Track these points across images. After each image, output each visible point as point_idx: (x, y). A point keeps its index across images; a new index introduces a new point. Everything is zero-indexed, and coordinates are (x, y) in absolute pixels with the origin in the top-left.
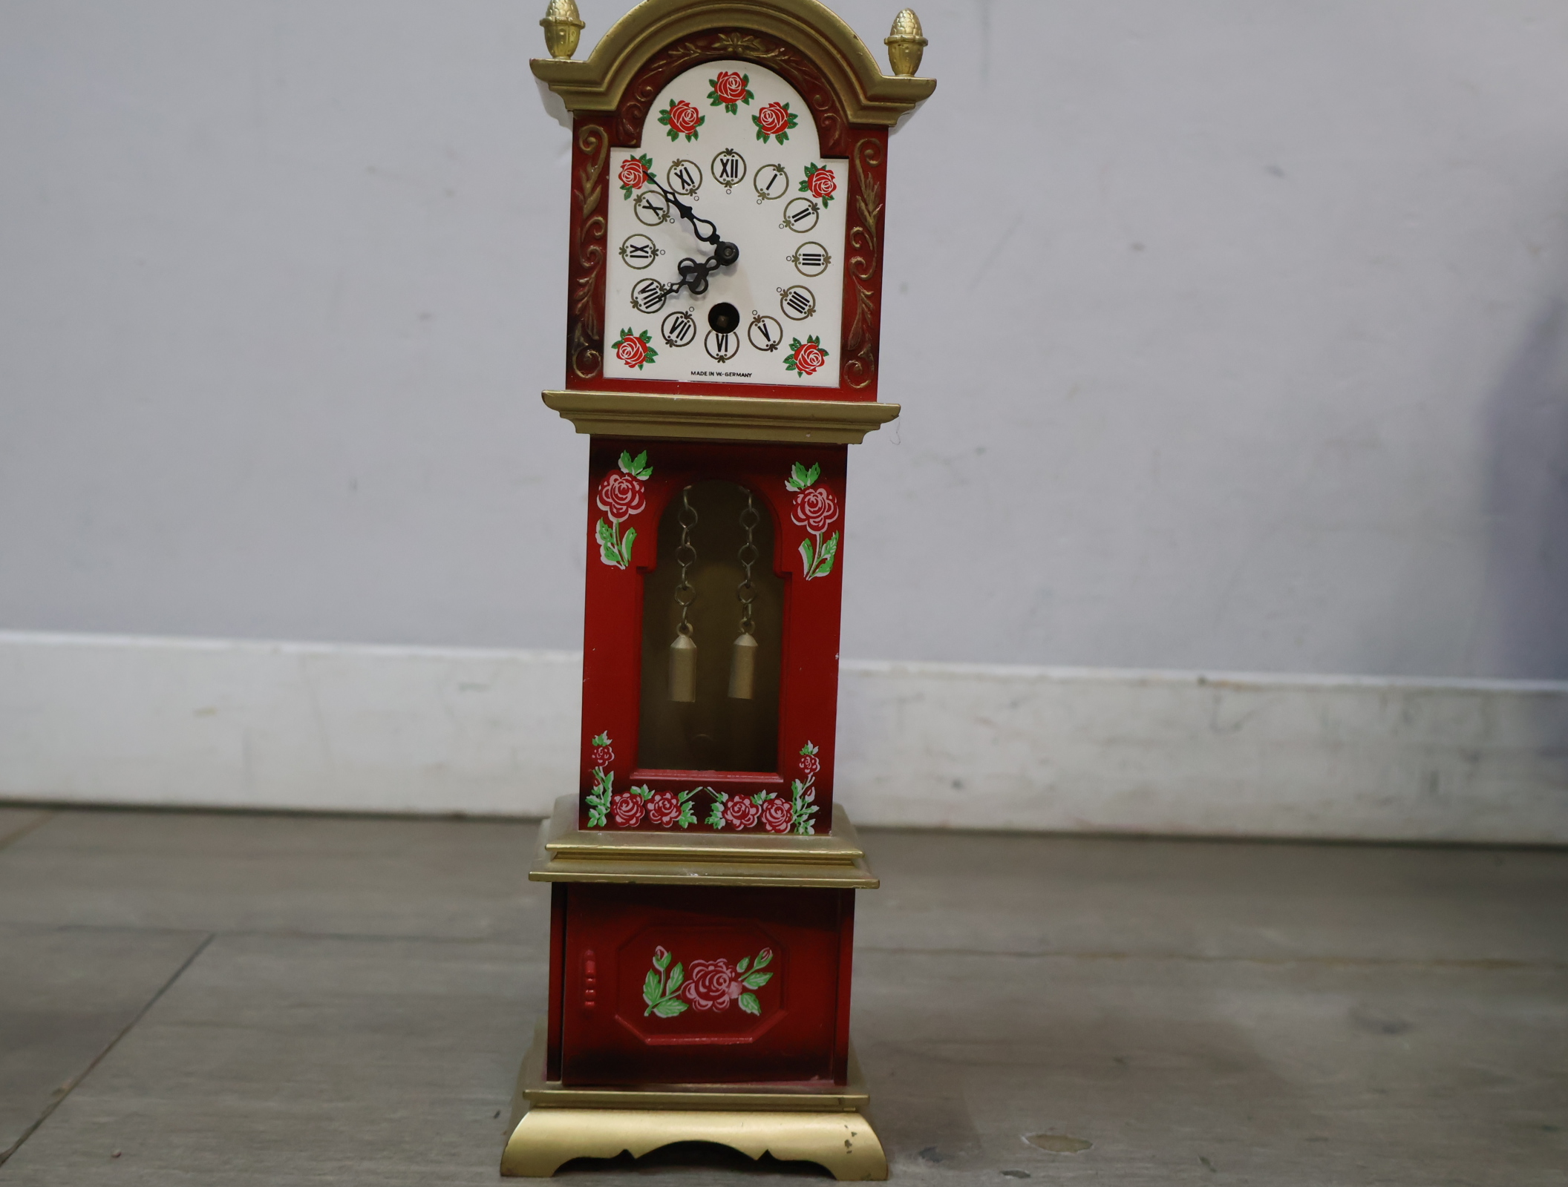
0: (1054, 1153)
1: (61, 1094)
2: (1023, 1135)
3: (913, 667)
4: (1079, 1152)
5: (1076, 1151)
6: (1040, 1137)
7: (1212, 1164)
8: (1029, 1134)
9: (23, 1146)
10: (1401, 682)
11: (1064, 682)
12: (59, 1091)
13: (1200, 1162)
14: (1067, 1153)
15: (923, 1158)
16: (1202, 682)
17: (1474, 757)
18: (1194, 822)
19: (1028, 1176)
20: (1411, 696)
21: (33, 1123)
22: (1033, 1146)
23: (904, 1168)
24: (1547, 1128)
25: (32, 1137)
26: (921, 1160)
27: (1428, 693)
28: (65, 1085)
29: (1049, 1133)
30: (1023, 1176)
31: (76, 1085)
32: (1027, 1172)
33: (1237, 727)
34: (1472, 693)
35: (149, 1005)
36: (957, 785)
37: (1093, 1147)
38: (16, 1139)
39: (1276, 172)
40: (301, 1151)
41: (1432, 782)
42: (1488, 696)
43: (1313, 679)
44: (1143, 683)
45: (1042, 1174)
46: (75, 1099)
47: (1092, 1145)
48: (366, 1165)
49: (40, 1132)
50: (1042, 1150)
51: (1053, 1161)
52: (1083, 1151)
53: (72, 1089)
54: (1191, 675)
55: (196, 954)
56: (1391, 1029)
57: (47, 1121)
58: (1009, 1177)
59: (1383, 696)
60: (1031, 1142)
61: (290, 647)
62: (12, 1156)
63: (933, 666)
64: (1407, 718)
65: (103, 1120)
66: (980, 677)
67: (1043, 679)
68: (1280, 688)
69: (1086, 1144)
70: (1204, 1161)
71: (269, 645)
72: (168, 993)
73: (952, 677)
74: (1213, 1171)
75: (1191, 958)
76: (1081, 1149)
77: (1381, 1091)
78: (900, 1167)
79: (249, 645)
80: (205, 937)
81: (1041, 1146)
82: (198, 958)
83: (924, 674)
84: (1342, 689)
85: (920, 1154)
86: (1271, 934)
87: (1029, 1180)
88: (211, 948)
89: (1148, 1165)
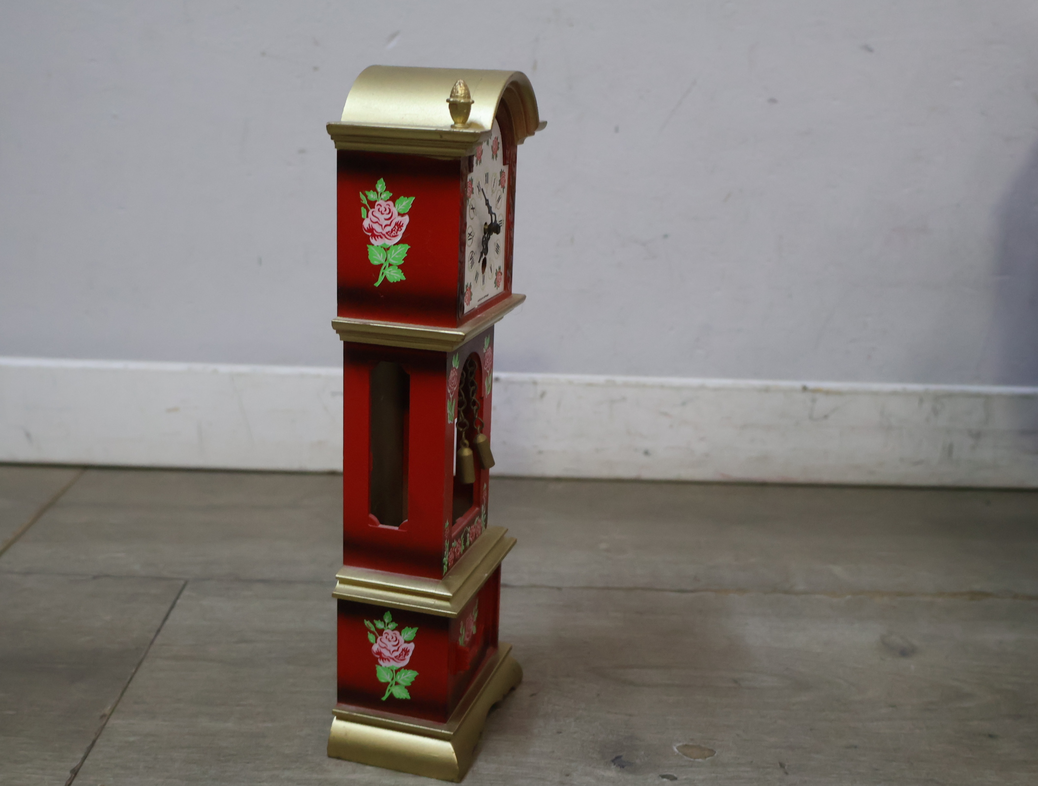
0: (692, 760)
1: (105, 717)
2: (675, 745)
3: (620, 379)
4: (707, 759)
5: (706, 758)
6: (686, 746)
7: (786, 767)
8: (678, 744)
9: (86, 762)
10: (933, 387)
11: (716, 389)
12: (103, 716)
13: (779, 766)
14: (700, 760)
15: (615, 764)
16: (805, 389)
17: (977, 435)
18: (795, 475)
19: (675, 779)
20: (938, 397)
21: (89, 744)
22: (680, 754)
23: (603, 773)
24: (991, 736)
25: (90, 754)
26: (613, 767)
27: (950, 395)
28: (107, 710)
29: (691, 744)
30: (673, 778)
31: (113, 711)
32: (675, 775)
33: (826, 417)
34: (977, 395)
35: (152, 642)
36: (646, 453)
37: (716, 755)
38: (81, 755)
40: (248, 763)
41: (949, 450)
42: (988, 397)
43: (876, 386)
44: (767, 390)
45: (684, 777)
46: (113, 722)
47: (715, 752)
48: (287, 774)
49: (95, 749)
50: (685, 757)
51: (691, 766)
53: (110, 714)
54: (798, 384)
55: (177, 598)
56: (905, 653)
57: (98, 741)
58: (665, 780)
59: (921, 398)
60: (679, 751)
61: (224, 369)
62: (81, 770)
63: (633, 379)
64: (936, 412)
65: (132, 739)
66: (662, 387)
67: (702, 387)
68: (855, 393)
69: (712, 752)
70: (782, 765)
71: (211, 367)
72: (162, 632)
73: (644, 386)
74: (787, 773)
75: (786, 592)
76: (709, 757)
77: (893, 706)
78: (600, 772)
79: (198, 367)
80: (182, 582)
81: (685, 755)
82: (179, 601)
83: (626, 385)
84: (894, 393)
85: (613, 761)
86: (837, 570)
87: (676, 782)
88: (186, 593)
89: (748, 769)
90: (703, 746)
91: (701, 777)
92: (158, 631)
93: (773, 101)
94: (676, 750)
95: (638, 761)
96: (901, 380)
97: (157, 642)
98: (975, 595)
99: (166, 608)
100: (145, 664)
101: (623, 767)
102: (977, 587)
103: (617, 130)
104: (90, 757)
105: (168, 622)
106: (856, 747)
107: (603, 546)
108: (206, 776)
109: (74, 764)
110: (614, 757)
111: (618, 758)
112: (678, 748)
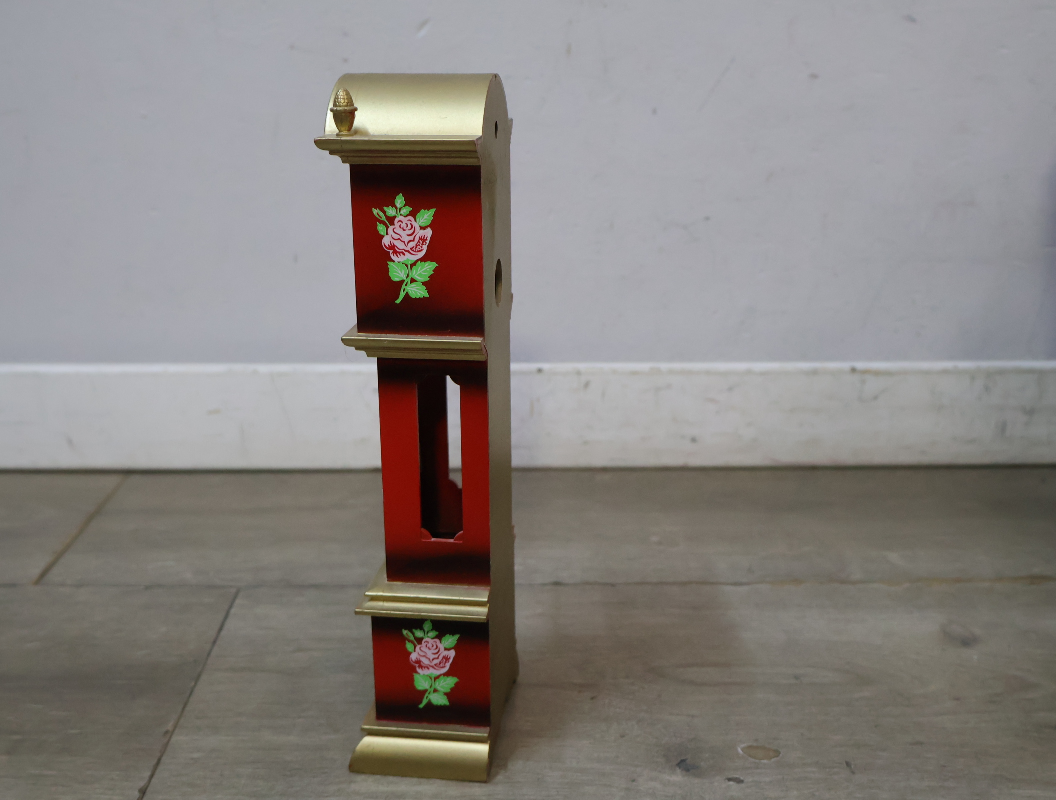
0: (757, 761)
1: (169, 734)
2: (739, 747)
3: (664, 366)
4: (773, 760)
5: (770, 759)
6: (750, 747)
7: (853, 767)
8: (743, 746)
9: (154, 780)
10: (985, 364)
11: (764, 374)
12: (167, 733)
13: (845, 765)
14: (765, 761)
15: (680, 768)
16: (854, 370)
17: (1030, 412)
18: (847, 458)
19: (742, 782)
20: (991, 375)
21: (156, 761)
22: (745, 755)
23: (668, 778)
25: (158, 772)
26: (679, 771)
27: (1002, 372)
28: (170, 727)
29: (755, 744)
30: (739, 781)
31: (175, 727)
32: (742, 778)
33: (876, 398)
34: (1031, 371)
35: (209, 654)
36: (694, 440)
37: (781, 755)
38: (148, 774)
39: (911, 20)
40: (314, 777)
41: (1003, 428)
42: (1041, 373)
43: (926, 365)
44: (815, 373)
45: (751, 780)
46: (175, 739)
47: (780, 753)
49: (161, 768)
50: (751, 759)
51: (757, 768)
52: (776, 759)
53: (174, 730)
54: (846, 366)
55: (231, 607)
56: (967, 642)
57: (164, 759)
58: (732, 783)
59: (973, 375)
60: (744, 753)
61: (264, 369)
62: (149, 789)
63: (677, 366)
64: (987, 389)
65: (196, 756)
66: (708, 373)
67: (749, 372)
68: (905, 373)
69: (777, 753)
70: (848, 764)
71: (251, 368)
72: (218, 643)
73: (690, 373)
74: (853, 773)
75: (843, 582)
76: (774, 758)
77: (958, 699)
78: (667, 777)
79: (238, 367)
80: (234, 591)
81: (750, 756)
82: (233, 611)
83: (671, 372)
84: (946, 372)
85: (678, 765)
86: (894, 557)
87: (743, 785)
88: (238, 602)
89: (814, 770)
90: (768, 746)
91: (768, 780)
92: (215, 642)
93: (814, 76)
94: (740, 750)
95: (703, 764)
96: (952, 358)
97: (214, 653)
98: (1035, 579)
99: (221, 618)
100: (204, 677)
101: (687, 770)
102: (1037, 571)
103: (655, 112)
104: (156, 776)
105: (223, 633)
106: (922, 744)
107: (655, 539)
108: (274, 792)
109: (142, 784)
110: (679, 761)
111: (683, 761)
112: (743, 749)
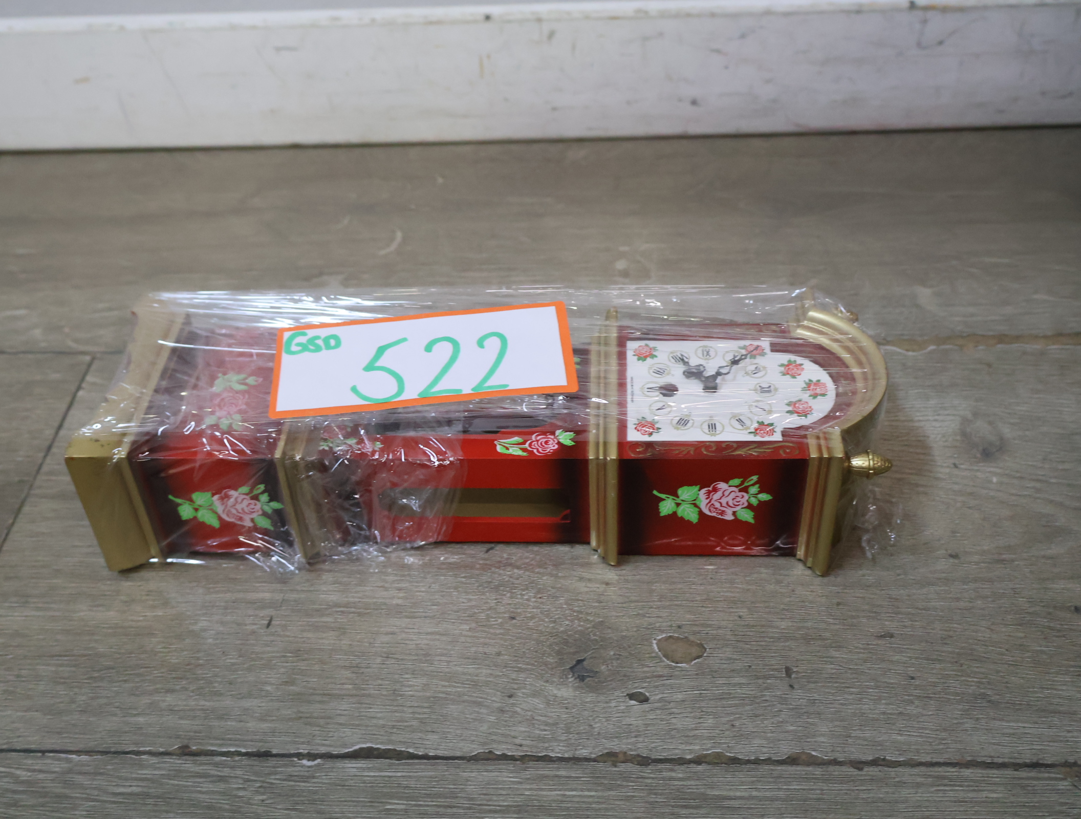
0: (674, 664)
2: (655, 638)
4: (694, 662)
5: (691, 660)
6: (669, 639)
7: (793, 676)
8: (661, 636)
13: (784, 673)
14: (684, 665)
15: (573, 674)
16: (912, 6)
19: (646, 700)
22: (660, 653)
23: (556, 691)
26: (571, 679)
29: (677, 634)
30: (643, 699)
32: (647, 694)
33: (941, 43)
36: (694, 102)
37: (705, 654)
45: (659, 696)
47: (706, 650)
50: (665, 660)
51: (671, 677)
52: (697, 661)
55: (79, 388)
56: (989, 452)
58: (633, 702)
60: (659, 649)
66: (713, 15)
67: (769, 13)
69: (702, 650)
70: (788, 672)
73: (688, 17)
74: (791, 686)
76: (696, 658)
77: (955, 555)
78: (553, 690)
79: (100, 21)
80: (87, 358)
81: (666, 655)
82: (81, 393)
83: (664, 14)
85: (572, 668)
86: (924, 294)
87: (646, 706)
88: (89, 378)
89: (743, 681)
90: (692, 638)
91: (680, 696)
92: (49, 449)
94: (656, 644)
95: (603, 668)
97: (45, 468)
99: (64, 406)
100: (26, 509)
101: (583, 679)
106: (892, 636)
107: (621, 265)
108: (74, 706)
110: (574, 662)
111: (579, 662)
112: (659, 642)
